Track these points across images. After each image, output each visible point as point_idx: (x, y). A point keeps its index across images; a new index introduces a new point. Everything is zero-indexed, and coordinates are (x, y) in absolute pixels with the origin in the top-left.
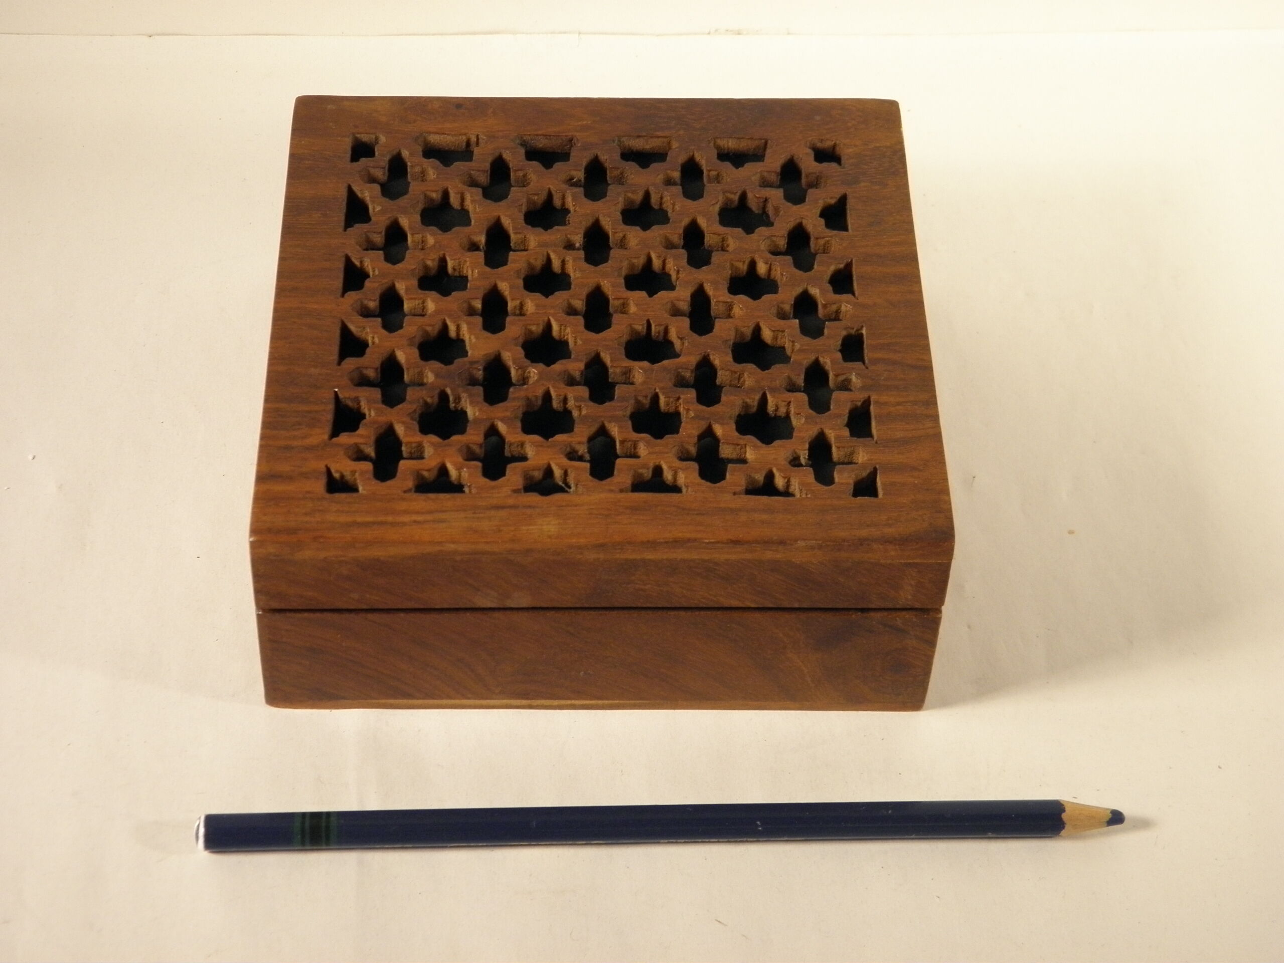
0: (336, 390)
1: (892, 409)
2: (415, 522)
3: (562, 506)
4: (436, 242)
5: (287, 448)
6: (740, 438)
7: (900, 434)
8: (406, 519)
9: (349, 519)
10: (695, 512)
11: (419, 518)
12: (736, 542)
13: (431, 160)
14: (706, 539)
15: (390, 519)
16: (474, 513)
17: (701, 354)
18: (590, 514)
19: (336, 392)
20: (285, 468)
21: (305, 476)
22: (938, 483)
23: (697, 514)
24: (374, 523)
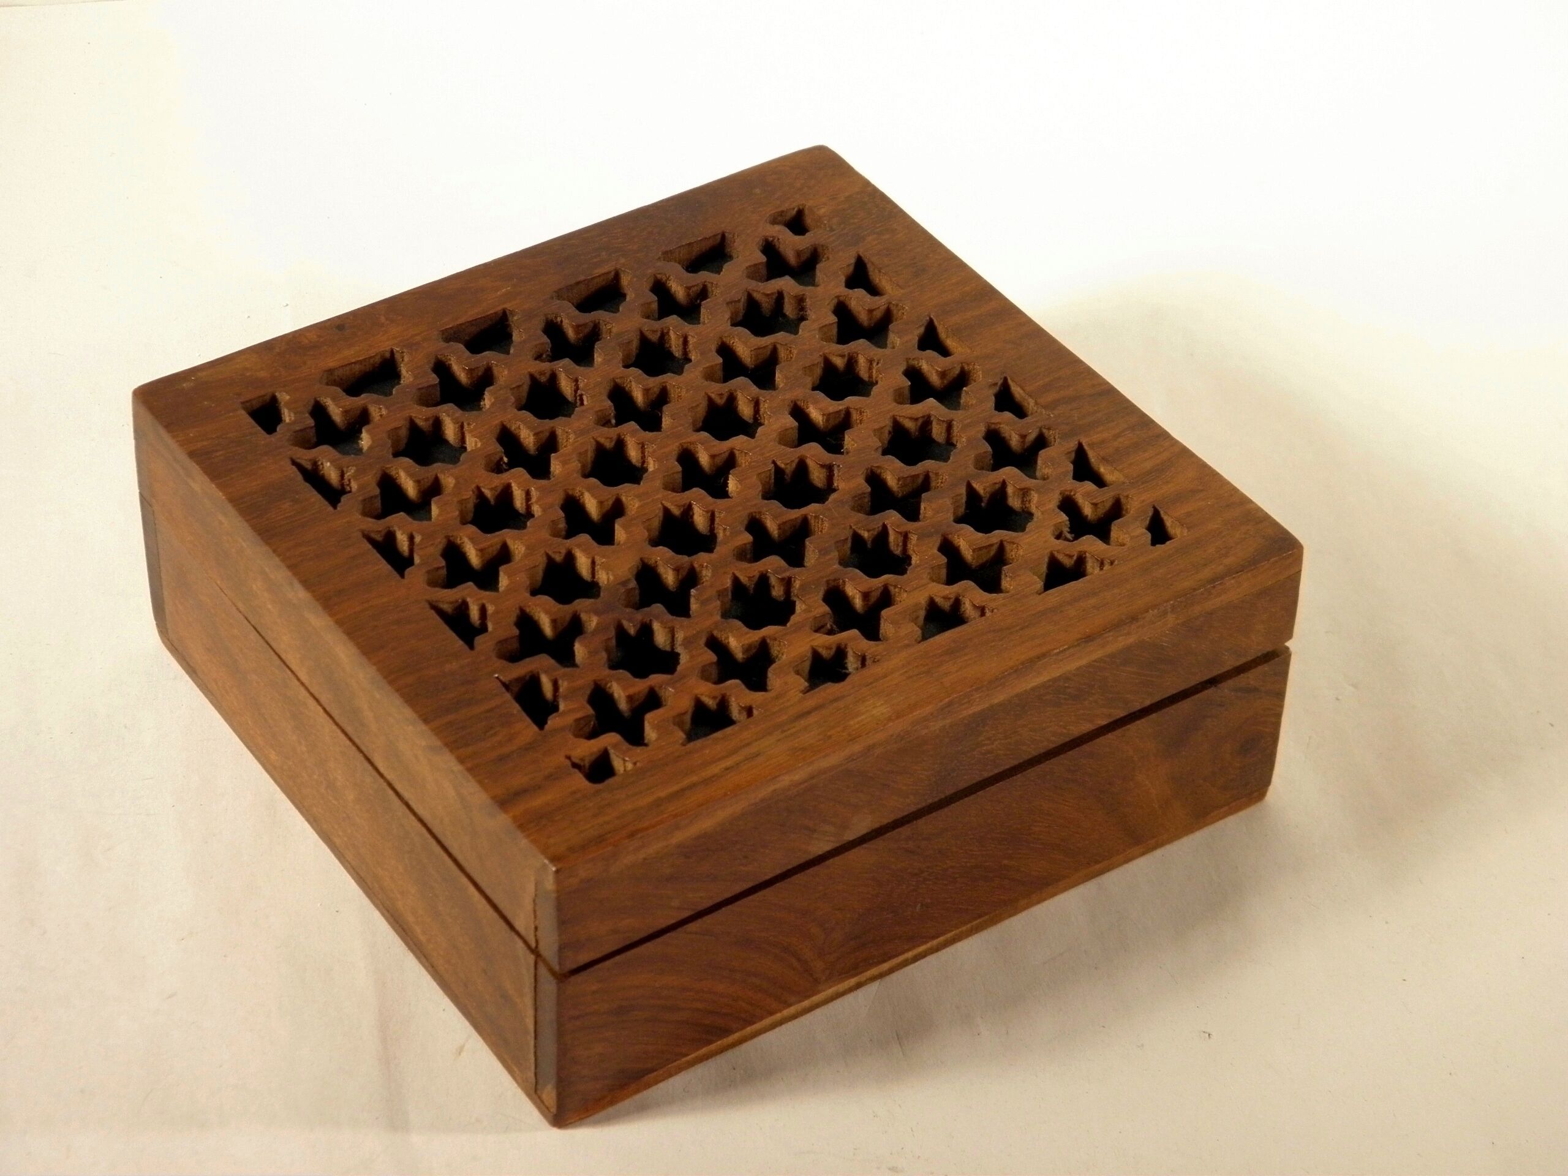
0: (496, 675)
1: (1116, 444)
2: (727, 769)
3: (871, 683)
4: (456, 478)
5: (502, 759)
6: (989, 537)
7: (1148, 465)
8: (715, 769)
9: (650, 799)
10: (1018, 628)
11: (729, 763)
12: (1089, 638)
13: (362, 396)
14: (1054, 649)
15: (694, 779)
16: (783, 731)
17: (863, 472)
18: (909, 678)
19: (497, 678)
20: (519, 780)
21: (552, 777)
22: (1232, 495)
23: (1022, 629)
24: (683, 790)
